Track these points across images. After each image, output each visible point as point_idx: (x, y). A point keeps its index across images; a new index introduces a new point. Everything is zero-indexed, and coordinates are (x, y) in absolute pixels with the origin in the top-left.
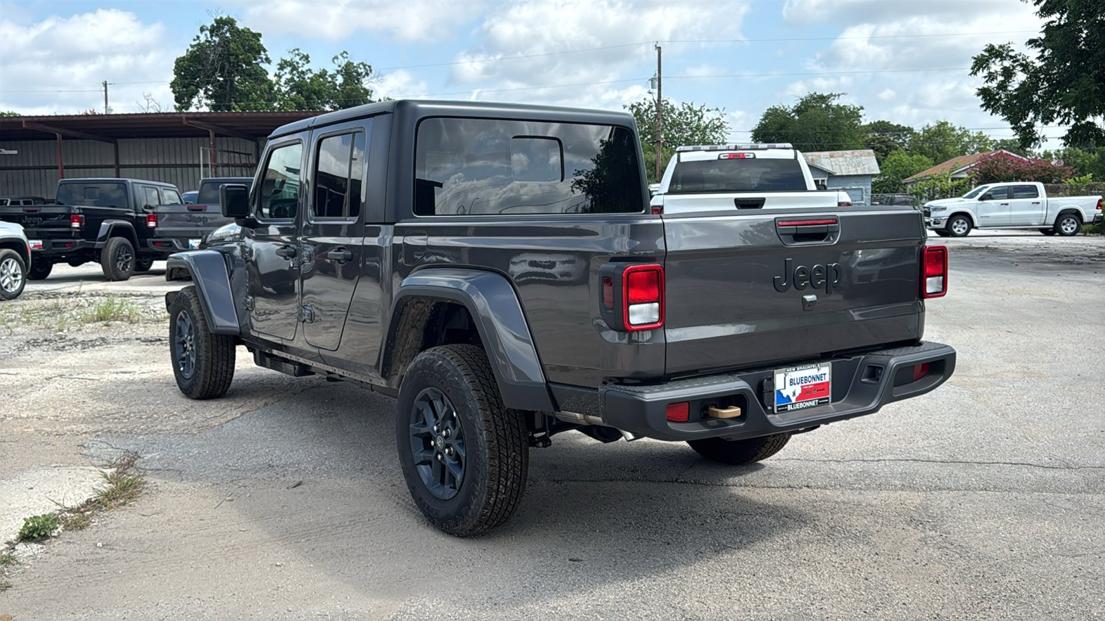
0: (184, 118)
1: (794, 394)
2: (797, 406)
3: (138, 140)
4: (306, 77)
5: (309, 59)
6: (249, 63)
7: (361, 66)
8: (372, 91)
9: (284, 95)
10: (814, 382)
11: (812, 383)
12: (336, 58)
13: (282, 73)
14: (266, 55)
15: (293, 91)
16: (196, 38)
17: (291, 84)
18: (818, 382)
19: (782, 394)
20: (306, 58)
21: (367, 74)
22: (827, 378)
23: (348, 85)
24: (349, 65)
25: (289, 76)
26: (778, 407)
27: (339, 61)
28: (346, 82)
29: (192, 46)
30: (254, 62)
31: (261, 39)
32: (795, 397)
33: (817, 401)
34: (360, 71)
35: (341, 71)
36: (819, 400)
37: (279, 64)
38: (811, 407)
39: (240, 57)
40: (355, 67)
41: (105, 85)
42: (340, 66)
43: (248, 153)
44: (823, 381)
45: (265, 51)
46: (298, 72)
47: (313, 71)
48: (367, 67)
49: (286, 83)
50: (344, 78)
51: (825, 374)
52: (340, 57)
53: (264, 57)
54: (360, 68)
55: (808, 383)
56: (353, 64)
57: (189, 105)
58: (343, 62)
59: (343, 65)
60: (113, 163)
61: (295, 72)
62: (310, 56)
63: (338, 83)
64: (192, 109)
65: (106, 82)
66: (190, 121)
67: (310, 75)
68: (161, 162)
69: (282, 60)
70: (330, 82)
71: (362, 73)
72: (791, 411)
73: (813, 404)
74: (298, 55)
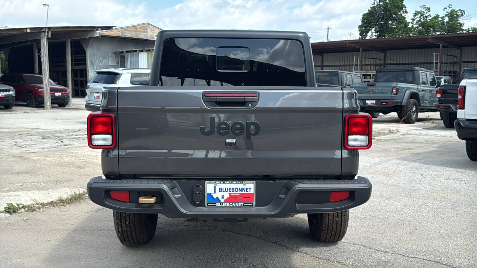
0: (348, 43)
1: (223, 197)
2: (225, 205)
3: (332, 54)
4: (428, 19)
5: (430, 10)
6: (396, 14)
7: (459, 11)
8: (464, 24)
9: (415, 29)
10: (240, 192)
11: (238, 192)
12: (446, 8)
13: (416, 17)
14: (406, 9)
15: (420, 27)
16: (373, 4)
17: (419, 23)
18: (244, 192)
19: (212, 196)
20: (429, 9)
21: (462, 15)
22: (252, 191)
23: (451, 22)
24: (453, 11)
25: (418, 19)
26: (208, 203)
27: (447, 9)
28: (450, 20)
29: (371, 8)
30: (399, 13)
31: (404, 2)
32: (224, 199)
33: (242, 204)
34: (458, 14)
35: (448, 15)
36: (244, 203)
37: (414, 14)
38: (237, 207)
39: (392, 11)
40: (455, 12)
41: (328, 29)
42: (447, 12)
43: (380, 58)
44: (249, 192)
45: (405, 7)
46: (424, 17)
47: (432, 16)
48: (462, 11)
49: (416, 23)
50: (449, 18)
51: (250, 188)
52: (448, 8)
53: (405, 10)
54: (459, 13)
55: (235, 192)
56: (455, 10)
57: (366, 36)
58: (449, 10)
59: (449, 12)
60: (320, 64)
61: (422, 17)
62: (431, 8)
63: (445, 21)
64: (368, 38)
65: (328, 28)
66: (350, 44)
67: (430, 18)
68: (341, 64)
69: (416, 11)
70: (440, 21)
71: (459, 15)
72: (219, 207)
73: (239, 205)
74: (425, 8)
